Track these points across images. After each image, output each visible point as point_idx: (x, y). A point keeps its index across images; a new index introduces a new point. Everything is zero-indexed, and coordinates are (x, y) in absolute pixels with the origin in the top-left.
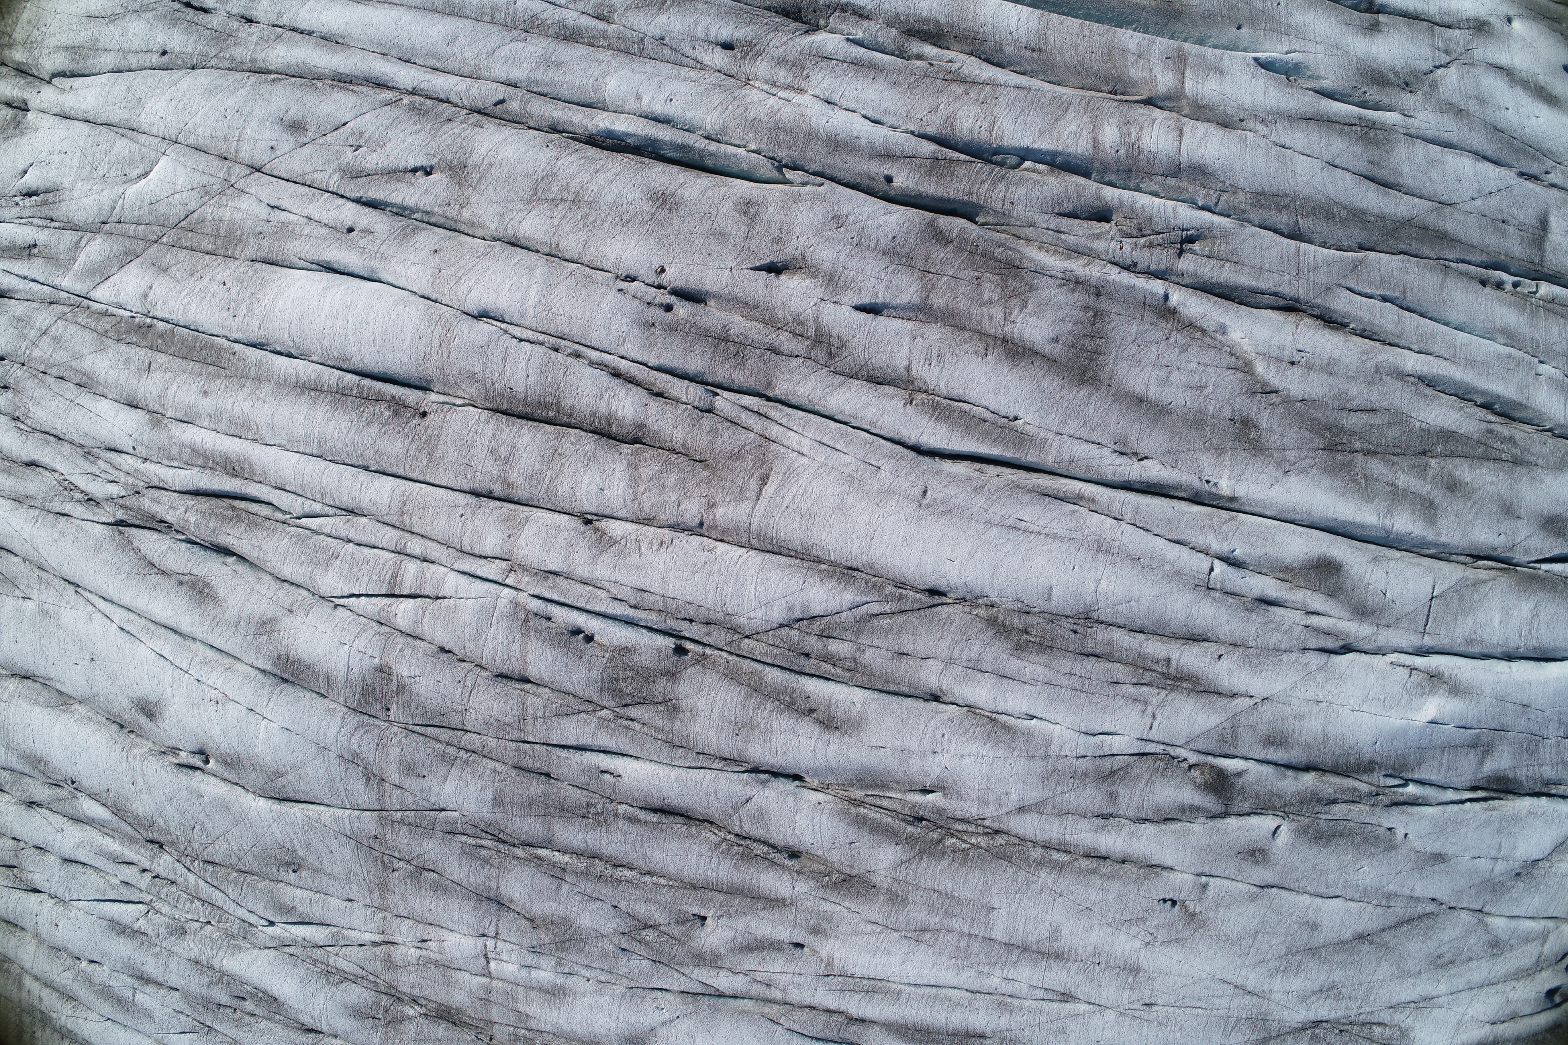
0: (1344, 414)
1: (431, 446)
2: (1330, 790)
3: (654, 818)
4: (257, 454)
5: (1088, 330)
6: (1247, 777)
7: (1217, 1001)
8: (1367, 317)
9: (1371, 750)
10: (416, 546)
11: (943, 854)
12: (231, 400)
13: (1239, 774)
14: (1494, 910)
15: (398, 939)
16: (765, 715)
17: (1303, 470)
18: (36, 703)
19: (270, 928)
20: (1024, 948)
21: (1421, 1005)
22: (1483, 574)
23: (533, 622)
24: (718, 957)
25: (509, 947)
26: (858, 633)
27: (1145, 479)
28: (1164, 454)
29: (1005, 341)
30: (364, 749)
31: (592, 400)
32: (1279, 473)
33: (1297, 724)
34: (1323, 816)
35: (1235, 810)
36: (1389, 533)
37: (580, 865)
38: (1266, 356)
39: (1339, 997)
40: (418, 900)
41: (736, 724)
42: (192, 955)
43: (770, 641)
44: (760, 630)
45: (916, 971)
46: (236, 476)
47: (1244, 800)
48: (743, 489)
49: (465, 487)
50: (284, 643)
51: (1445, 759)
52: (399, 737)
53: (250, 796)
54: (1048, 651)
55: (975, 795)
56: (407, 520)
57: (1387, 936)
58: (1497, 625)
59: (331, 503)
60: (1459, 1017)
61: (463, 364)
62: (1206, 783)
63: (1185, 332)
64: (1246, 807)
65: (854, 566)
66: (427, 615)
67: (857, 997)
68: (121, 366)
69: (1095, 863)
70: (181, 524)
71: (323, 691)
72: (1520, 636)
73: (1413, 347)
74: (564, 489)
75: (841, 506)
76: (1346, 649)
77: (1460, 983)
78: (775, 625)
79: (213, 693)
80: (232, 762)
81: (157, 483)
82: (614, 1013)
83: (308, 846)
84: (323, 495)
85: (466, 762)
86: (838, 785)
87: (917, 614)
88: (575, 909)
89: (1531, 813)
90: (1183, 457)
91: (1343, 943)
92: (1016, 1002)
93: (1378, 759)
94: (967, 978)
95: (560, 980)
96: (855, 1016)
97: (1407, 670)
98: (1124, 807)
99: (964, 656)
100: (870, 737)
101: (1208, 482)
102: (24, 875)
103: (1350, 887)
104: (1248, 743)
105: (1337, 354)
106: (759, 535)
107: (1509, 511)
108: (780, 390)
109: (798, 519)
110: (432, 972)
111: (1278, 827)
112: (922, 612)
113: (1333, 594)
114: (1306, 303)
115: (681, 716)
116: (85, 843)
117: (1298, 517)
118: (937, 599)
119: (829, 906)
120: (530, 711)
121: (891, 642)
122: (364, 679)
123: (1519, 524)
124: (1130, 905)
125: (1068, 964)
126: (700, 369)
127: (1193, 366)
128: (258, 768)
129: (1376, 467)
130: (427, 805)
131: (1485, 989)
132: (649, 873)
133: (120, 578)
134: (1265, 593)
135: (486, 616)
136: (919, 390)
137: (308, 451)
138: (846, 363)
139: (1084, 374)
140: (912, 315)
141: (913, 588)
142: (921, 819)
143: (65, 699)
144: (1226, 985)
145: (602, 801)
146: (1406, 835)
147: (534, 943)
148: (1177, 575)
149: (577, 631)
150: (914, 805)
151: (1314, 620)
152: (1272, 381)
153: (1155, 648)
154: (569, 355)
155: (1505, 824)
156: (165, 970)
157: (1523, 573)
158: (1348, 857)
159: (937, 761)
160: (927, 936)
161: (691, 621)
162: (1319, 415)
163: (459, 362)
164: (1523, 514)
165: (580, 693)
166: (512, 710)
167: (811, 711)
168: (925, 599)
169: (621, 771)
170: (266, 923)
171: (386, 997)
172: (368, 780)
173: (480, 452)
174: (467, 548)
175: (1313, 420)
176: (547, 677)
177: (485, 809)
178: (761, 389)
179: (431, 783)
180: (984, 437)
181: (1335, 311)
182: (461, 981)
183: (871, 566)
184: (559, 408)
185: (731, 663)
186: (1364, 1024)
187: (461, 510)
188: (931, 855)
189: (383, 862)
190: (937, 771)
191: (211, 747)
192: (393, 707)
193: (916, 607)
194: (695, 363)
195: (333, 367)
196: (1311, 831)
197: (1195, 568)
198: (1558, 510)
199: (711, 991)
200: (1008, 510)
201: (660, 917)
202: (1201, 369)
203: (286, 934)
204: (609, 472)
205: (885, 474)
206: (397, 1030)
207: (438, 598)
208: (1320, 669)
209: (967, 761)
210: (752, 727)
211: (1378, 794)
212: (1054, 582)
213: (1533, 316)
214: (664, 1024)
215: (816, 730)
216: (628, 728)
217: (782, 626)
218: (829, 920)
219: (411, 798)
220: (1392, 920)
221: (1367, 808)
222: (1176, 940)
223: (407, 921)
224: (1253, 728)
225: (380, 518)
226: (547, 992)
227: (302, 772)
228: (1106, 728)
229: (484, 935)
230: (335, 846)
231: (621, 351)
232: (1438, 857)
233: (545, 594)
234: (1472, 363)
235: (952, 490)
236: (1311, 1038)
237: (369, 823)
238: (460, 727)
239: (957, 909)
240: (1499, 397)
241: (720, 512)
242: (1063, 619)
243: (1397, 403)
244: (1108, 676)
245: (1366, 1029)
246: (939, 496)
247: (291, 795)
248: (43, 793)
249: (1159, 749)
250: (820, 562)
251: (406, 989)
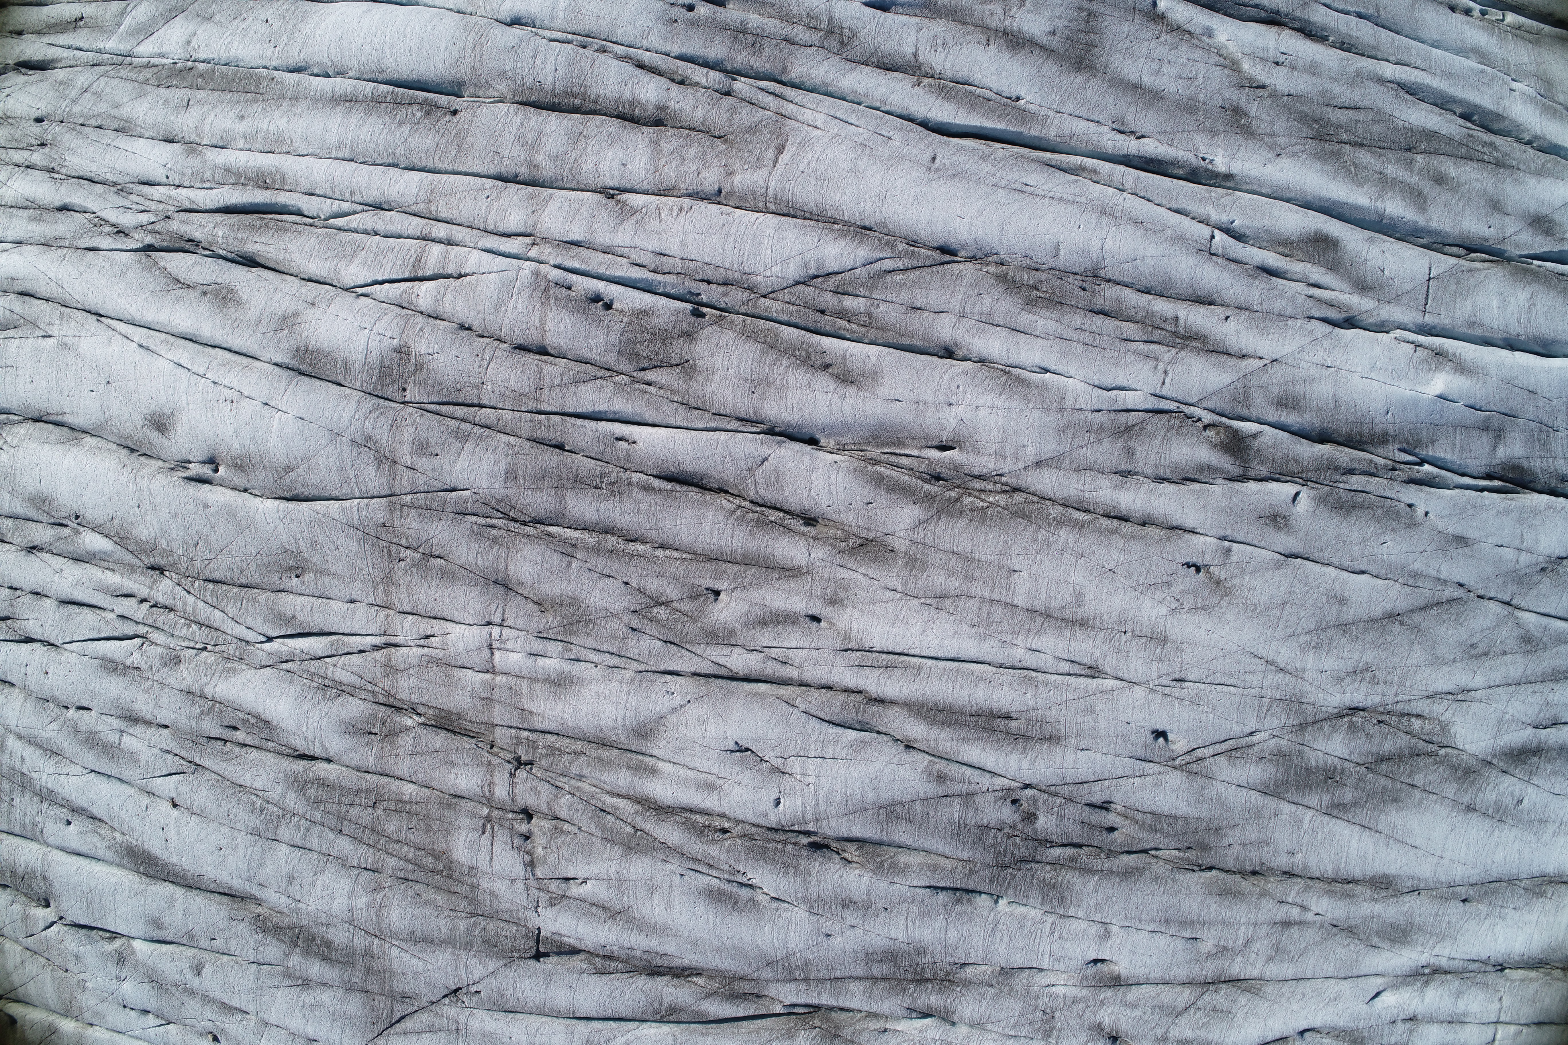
0: (1329, 109)
1: (460, 140)
2: (1347, 459)
3: (669, 486)
4: (289, 165)
5: (1083, 26)
6: (1262, 439)
7: (1249, 678)
8: (1344, 29)
9: (1383, 420)
10: (440, 230)
11: (961, 514)
12: (268, 120)
13: (1255, 436)
14: (1523, 604)
15: (400, 640)
16: (781, 372)
17: (1294, 154)
18: (47, 441)
19: (268, 644)
20: (1048, 615)
21: (1459, 697)
22: (1478, 265)
23: (554, 291)
24: (732, 633)
25: (514, 633)
26: (871, 288)
27: (1144, 154)
28: (1160, 133)
29: (1005, 33)
30: (377, 431)
31: (617, 87)
32: (1271, 155)
33: (1308, 388)
34: (1341, 485)
35: (1252, 473)
36: (1382, 216)
37: (592, 539)
38: (1251, 56)
39: (1374, 681)
40: (423, 590)
41: (753, 381)
42: (184, 685)
43: (786, 299)
44: (776, 288)
45: (936, 641)
46: (267, 188)
47: (1261, 463)
48: (760, 158)
49: (492, 172)
50: (304, 335)
51: (1458, 440)
52: (414, 417)
53: (259, 499)
54: (1059, 307)
55: (991, 448)
56: (433, 207)
57: (1417, 618)
58: (1495, 310)
59: (360, 200)
60: (1499, 714)
61: (494, 63)
62: (1221, 444)
63: (1174, 33)
64: (1264, 471)
65: (867, 224)
66: (449, 293)
67: (876, 673)
68: (160, 107)
69: (1115, 523)
70: (210, 239)
71: (340, 378)
72: (1520, 323)
73: (1390, 58)
74: (588, 166)
75: (855, 170)
76: (1350, 323)
77: (1497, 677)
78: (791, 282)
79: (229, 393)
80: (241, 465)
81: (187, 205)
82: (622, 701)
83: (314, 544)
84: (352, 193)
85: (480, 437)
86: (854, 444)
87: (929, 270)
88: (585, 587)
89: (1550, 508)
90: (1178, 136)
91: (1373, 621)
92: (1041, 677)
93: (1391, 431)
94: (988, 649)
95: (566, 667)
96: (874, 695)
97: (1412, 346)
98: (1141, 464)
99: (977, 310)
100: (886, 390)
101: (1204, 159)
102: (17, 625)
103: (1376, 561)
104: (1261, 406)
105: (1318, 58)
106: (776, 199)
107: (1496, 206)
108: (796, 72)
109: (813, 182)
110: (434, 672)
111: (1297, 494)
112: (934, 268)
113: (1333, 267)
114: (1287, 15)
115: (698, 377)
116: (83, 580)
117: (1293, 195)
118: (948, 258)
119: (846, 573)
120: (547, 379)
121: (905, 296)
122: (382, 361)
123: (1507, 219)
124: (1154, 567)
125: (1094, 633)
126: (720, 56)
127: (1183, 60)
128: (268, 466)
129: (1364, 157)
130: (438, 485)
131: (1523, 687)
132: (662, 547)
133: (144, 296)
134: (1266, 262)
135: (507, 289)
136: (926, 76)
137: (340, 155)
138: (858, 51)
139: (1081, 62)
140: (917, 11)
141: (924, 246)
142: (938, 478)
143: (76, 434)
144: (1257, 660)
145: (616, 470)
146: (1426, 513)
147: (541, 627)
148: (1180, 239)
149: (596, 299)
150: (931, 461)
151: (1317, 292)
152: (1258, 77)
153: (1161, 306)
154: (596, 51)
155: (1525, 516)
156: (155, 705)
157: (1516, 266)
158: (1371, 530)
159: (952, 413)
160: (948, 602)
161: (709, 282)
162: (1306, 109)
163: (491, 62)
164: (1510, 211)
165: (597, 358)
166: (529, 379)
167: (827, 366)
168: (937, 256)
169: (636, 437)
170: (264, 639)
171: (385, 708)
172: (380, 463)
173: (508, 139)
174: (491, 227)
175: (1300, 112)
176: (565, 344)
177: (497, 485)
178: (777, 73)
179: (444, 461)
180: (988, 113)
181: (1314, 24)
182: (463, 680)
183: (884, 224)
184: (585, 96)
185: (748, 322)
186: (1402, 715)
187: (487, 193)
188: (950, 514)
189: (389, 552)
190: (953, 423)
191: (222, 452)
192: (410, 387)
193: (927, 263)
194: (715, 51)
195: (370, 80)
196: (1330, 500)
197: (1196, 234)
198: (1544, 211)
199: (723, 672)
200: (1015, 176)
201: (672, 593)
202: (1191, 63)
203: (285, 648)
204: (632, 149)
205: (896, 143)
206: (393, 744)
207: (460, 276)
208: (1326, 336)
209: (982, 412)
210: (768, 384)
211: (1394, 469)
212: (1061, 239)
213: (1501, 39)
214: (674, 710)
215: (832, 385)
216: (644, 392)
217: (798, 283)
218: (847, 589)
219: (421, 478)
220: (1421, 601)
221: (1385, 481)
222: (1203, 608)
223: (410, 617)
224: (1264, 388)
225: (407, 209)
226: (553, 682)
227: (313, 462)
228: (1119, 382)
229: (489, 623)
230: (341, 540)
231: (645, 43)
232: (1461, 540)
233: (568, 263)
234: (1448, 75)
235: (960, 158)
236: (1349, 727)
237: (377, 509)
238: (476, 401)
239: (977, 573)
240: (1476, 106)
241: (737, 179)
242: (1071, 276)
243: (1379, 104)
244: (1118, 332)
245: (1404, 720)
246: (948, 162)
247: (300, 491)
248: (43, 534)
249: (1173, 406)
250: (834, 223)
251: (404, 695)
